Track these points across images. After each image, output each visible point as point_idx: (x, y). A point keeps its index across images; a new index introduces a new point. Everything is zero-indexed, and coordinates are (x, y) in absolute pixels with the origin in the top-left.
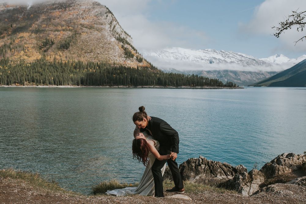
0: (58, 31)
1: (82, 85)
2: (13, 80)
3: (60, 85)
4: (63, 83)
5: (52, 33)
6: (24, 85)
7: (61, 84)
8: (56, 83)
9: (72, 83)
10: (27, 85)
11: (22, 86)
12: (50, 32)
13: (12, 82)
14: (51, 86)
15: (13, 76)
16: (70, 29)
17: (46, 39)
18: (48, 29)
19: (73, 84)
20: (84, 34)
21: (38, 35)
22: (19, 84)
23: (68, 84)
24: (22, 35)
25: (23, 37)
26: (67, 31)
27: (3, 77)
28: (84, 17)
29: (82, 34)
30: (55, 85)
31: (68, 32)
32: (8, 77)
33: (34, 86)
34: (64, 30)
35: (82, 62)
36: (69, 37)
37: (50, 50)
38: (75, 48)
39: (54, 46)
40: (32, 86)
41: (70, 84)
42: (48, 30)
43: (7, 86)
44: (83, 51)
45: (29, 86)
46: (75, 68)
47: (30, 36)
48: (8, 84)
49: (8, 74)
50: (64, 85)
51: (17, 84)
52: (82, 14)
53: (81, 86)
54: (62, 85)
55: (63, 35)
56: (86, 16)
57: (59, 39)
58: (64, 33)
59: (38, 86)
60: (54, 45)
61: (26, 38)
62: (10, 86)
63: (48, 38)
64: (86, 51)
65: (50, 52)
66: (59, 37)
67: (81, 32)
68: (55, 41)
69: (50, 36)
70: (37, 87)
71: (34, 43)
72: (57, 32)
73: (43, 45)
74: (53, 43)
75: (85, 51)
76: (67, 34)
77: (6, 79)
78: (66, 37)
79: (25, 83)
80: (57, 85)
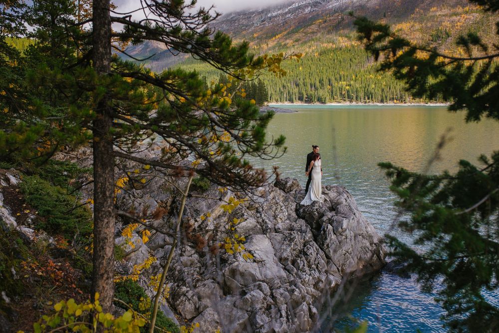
0: (456, 14)
2: (390, 96)
5: (447, 19)
6: (405, 103)
10: (410, 102)
11: (403, 104)
12: (444, 17)
13: (388, 98)
15: (390, 89)
16: (477, 9)
17: (438, 30)
18: (439, 13)
21: (423, 24)
22: (398, 101)
24: (400, 28)
25: (401, 30)
26: (472, 13)
27: (376, 91)
32: (383, 90)
33: (422, 104)
34: (466, 13)
36: (475, 24)
37: (443, 47)
38: (486, 39)
39: (449, 40)
40: (418, 104)
42: (440, 15)
43: (382, 104)
45: (413, 104)
47: (412, 27)
48: (382, 101)
49: (383, 86)
51: (395, 101)
55: (465, 21)
57: (459, 27)
58: (468, 17)
59: (427, 103)
60: (450, 38)
61: (406, 31)
62: (385, 104)
63: (440, 28)
65: (443, 50)
66: (459, 24)
68: (453, 32)
69: (443, 24)
70: (427, 105)
71: (417, 37)
72: (454, 18)
73: (432, 41)
74: (448, 35)
76: (472, 18)
77: (381, 93)
78: (471, 22)
79: (408, 99)
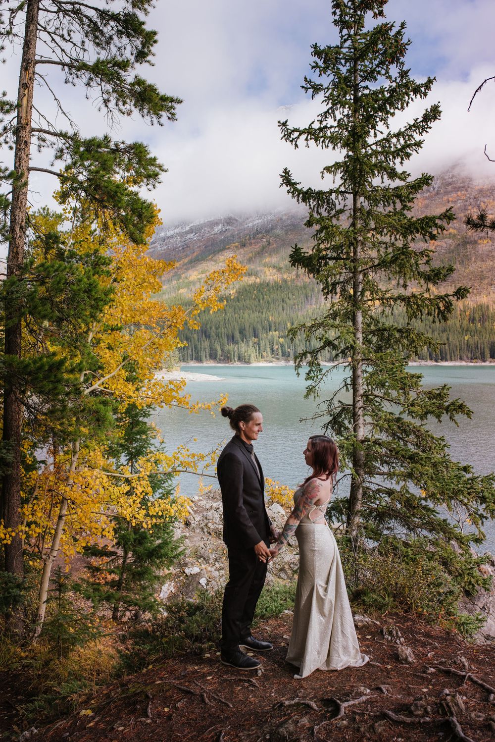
1: (492, 360)
3: (442, 360)
4: (448, 356)
7: (444, 359)
8: (434, 356)
9: (469, 355)
14: (423, 363)
16: (450, 234)
19: (471, 359)
20: (485, 242)
23: (461, 359)
28: (482, 204)
29: (479, 241)
30: (431, 359)
31: (446, 240)
35: (488, 307)
36: (450, 253)
41: (465, 358)
44: (486, 281)
46: (472, 320)
50: (451, 360)
52: (475, 198)
53: (491, 362)
54: (446, 360)
56: (486, 200)
58: (439, 244)
64: (492, 280)
67: (476, 239)
75: (489, 280)
76: (445, 245)
80: (436, 361)
